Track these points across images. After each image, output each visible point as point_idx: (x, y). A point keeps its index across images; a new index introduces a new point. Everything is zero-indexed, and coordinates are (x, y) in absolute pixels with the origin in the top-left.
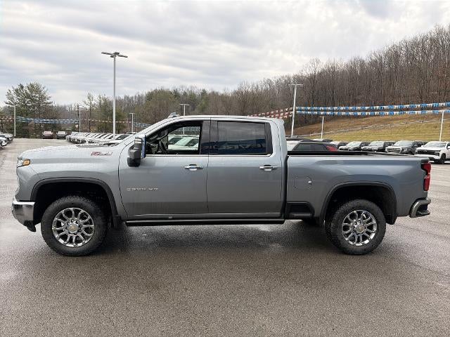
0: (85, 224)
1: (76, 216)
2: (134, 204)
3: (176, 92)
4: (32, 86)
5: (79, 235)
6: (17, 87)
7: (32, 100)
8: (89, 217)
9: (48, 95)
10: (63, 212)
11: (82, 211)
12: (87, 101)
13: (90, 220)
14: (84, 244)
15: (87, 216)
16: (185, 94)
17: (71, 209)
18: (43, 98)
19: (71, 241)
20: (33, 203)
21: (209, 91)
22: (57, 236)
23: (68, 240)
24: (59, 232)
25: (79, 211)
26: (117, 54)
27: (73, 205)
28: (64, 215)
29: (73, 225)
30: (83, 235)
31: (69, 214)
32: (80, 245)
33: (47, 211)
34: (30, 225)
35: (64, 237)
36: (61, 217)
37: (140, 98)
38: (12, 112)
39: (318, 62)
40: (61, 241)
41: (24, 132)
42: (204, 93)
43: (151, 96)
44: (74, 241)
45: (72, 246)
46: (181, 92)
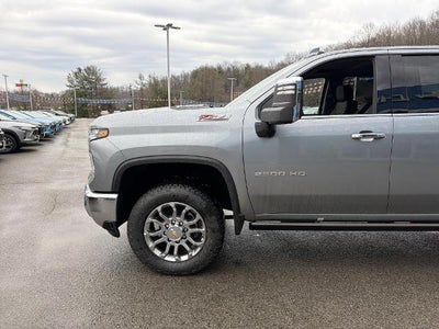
0: (192, 226)
1: (179, 214)
2: (265, 197)
3: (220, 68)
4: (89, 69)
5: (183, 243)
6: (76, 70)
7: (90, 82)
8: (198, 217)
9: (103, 77)
10: (159, 208)
11: (188, 208)
12: (138, 80)
13: (199, 221)
14: (191, 258)
15: (195, 216)
16: (229, 69)
17: (172, 204)
18: (99, 79)
19: (171, 253)
20: (115, 196)
21: (253, 65)
22: (151, 245)
23: (167, 251)
24: (154, 239)
25: (184, 207)
26: (170, 25)
27: (174, 198)
28: (161, 214)
29: (174, 229)
30: (188, 243)
31: (168, 211)
32: (184, 258)
33: (136, 207)
34: (112, 228)
35: (162, 247)
36: (156, 216)
37: (186, 76)
38: (73, 94)
39: (371, 26)
40: (158, 253)
41: (84, 112)
42: (248, 67)
43: (195, 74)
44: (175, 253)
45: (173, 260)
46: (224, 68)
